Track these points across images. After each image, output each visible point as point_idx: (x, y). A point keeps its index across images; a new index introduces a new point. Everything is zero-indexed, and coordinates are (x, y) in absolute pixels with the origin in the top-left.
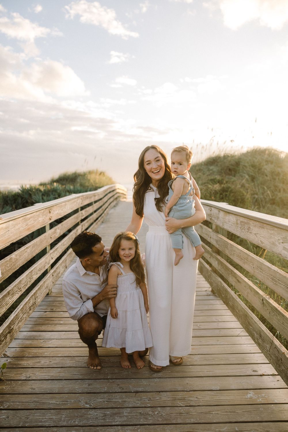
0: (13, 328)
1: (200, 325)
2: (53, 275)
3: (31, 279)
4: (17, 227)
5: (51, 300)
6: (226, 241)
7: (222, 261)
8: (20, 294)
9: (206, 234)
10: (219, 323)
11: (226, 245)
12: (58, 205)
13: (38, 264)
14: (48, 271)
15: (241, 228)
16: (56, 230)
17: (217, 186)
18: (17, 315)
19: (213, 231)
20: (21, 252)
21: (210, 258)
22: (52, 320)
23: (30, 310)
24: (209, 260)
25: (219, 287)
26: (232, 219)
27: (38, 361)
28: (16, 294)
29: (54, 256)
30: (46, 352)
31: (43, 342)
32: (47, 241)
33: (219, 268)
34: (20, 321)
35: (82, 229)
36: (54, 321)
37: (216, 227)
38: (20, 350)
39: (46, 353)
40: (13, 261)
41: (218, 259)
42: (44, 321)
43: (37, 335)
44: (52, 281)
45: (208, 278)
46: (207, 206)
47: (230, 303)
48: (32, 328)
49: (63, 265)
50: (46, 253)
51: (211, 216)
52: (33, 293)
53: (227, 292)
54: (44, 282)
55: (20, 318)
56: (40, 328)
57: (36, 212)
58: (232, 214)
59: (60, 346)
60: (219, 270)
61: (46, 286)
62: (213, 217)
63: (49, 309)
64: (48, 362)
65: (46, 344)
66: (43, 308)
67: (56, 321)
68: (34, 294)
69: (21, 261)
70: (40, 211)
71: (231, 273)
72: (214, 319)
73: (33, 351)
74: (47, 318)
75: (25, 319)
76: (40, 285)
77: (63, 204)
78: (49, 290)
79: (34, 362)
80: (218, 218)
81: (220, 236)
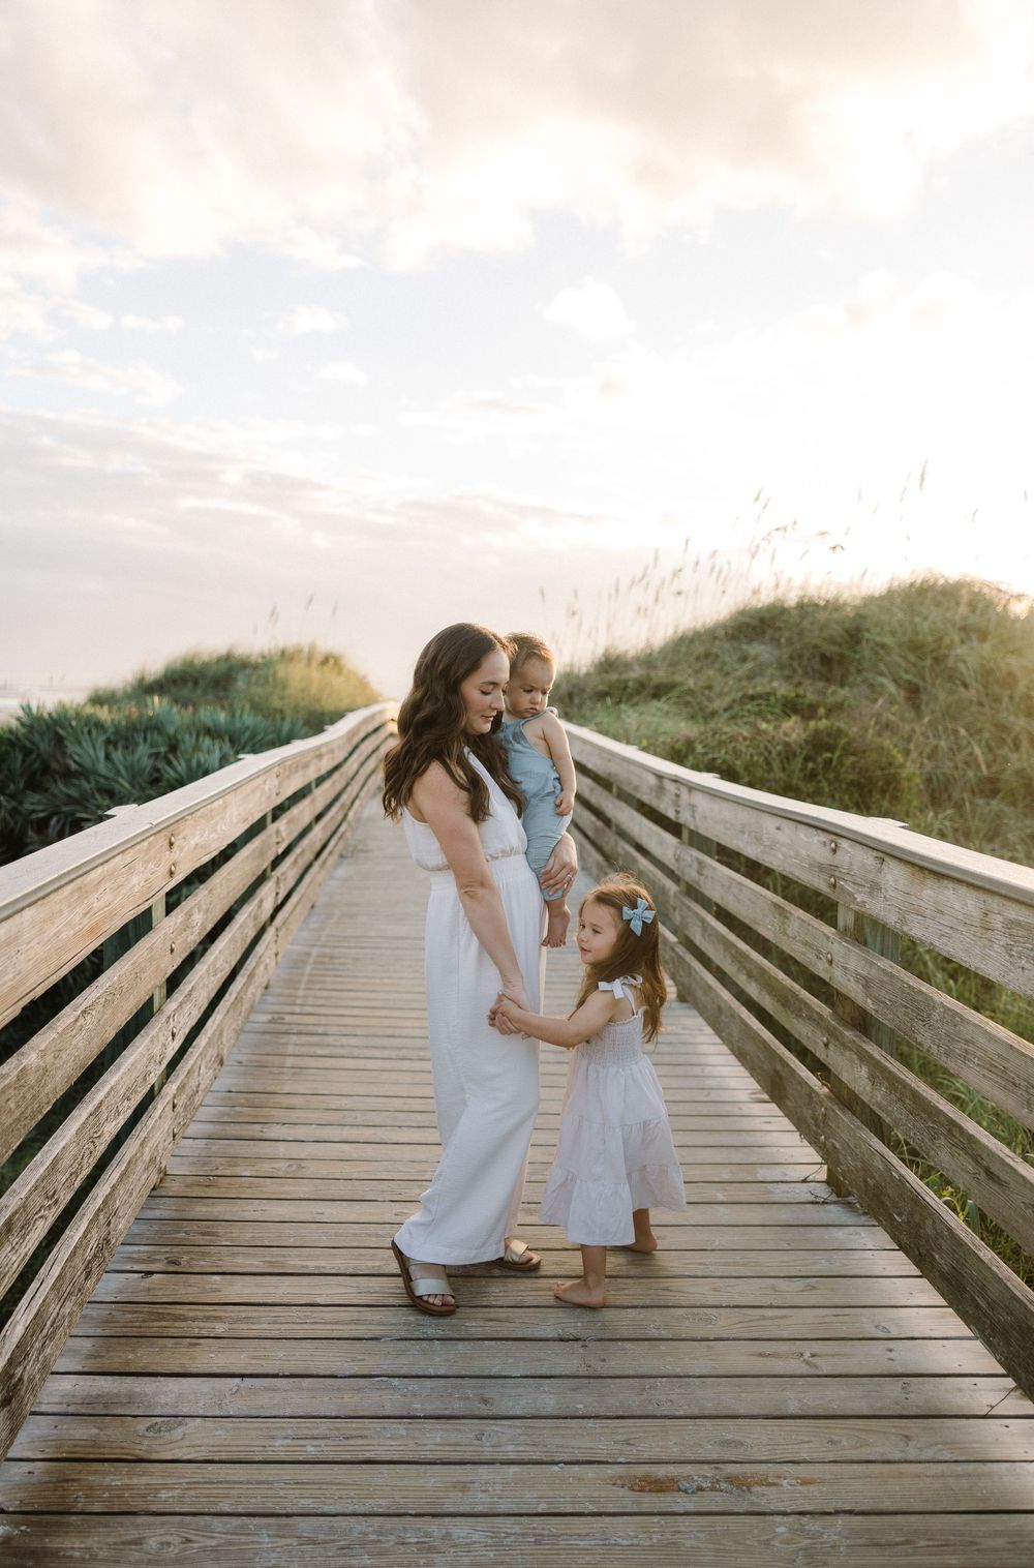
0: (21, 1379)
1: (813, 1356)
2: (174, 1106)
3: (96, 1141)
4: (51, 931)
5: (166, 1214)
6: (921, 993)
7: (895, 1071)
8: (52, 1215)
9: (806, 944)
10: (891, 1344)
11: (922, 1009)
12: (198, 813)
13: (122, 1071)
14: (156, 1088)
15: (1008, 948)
16: (189, 915)
17: (793, 729)
18: (37, 1314)
19: (844, 933)
20: (61, 1035)
21: (826, 1045)
22: (177, 1318)
23: (88, 1275)
24: (821, 1054)
25: (873, 1177)
26: (957, 906)
27: (133, 1534)
28: (37, 1223)
29: (178, 1028)
30: (165, 1487)
31: (147, 1434)
32: (158, 966)
33: (879, 1099)
34: (50, 1337)
35: (277, 894)
36: (185, 1319)
37: (856, 920)
38: (48, 1472)
39: (164, 1495)
40: (32, 1078)
41: (871, 1056)
42: (144, 1321)
43: (117, 1395)
44: (171, 1130)
45: (814, 1128)
46: (813, 831)
47: (937, 1257)
48: (96, 1357)
49: (212, 1053)
50: (152, 1015)
51: (837, 874)
52: (100, 1201)
53: (925, 1207)
54: (142, 1144)
55: (48, 1323)
56: (131, 1356)
57: (122, 852)
58: (960, 881)
59: (224, 1456)
60: (880, 1105)
61: (148, 1159)
62: (847, 877)
63: (163, 1257)
64: (176, 1540)
65: (161, 1441)
66: (134, 1256)
67: (195, 1319)
68: (105, 1202)
69: (60, 1073)
70: (138, 847)
71: (950, 1132)
72: (866, 1323)
73: (107, 1481)
74: (158, 1308)
75: (66, 1324)
76: (127, 1158)
77: (216, 804)
78: (160, 1171)
79: (115, 1544)
80: (875, 888)
81: (885, 963)
